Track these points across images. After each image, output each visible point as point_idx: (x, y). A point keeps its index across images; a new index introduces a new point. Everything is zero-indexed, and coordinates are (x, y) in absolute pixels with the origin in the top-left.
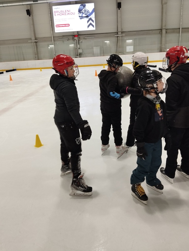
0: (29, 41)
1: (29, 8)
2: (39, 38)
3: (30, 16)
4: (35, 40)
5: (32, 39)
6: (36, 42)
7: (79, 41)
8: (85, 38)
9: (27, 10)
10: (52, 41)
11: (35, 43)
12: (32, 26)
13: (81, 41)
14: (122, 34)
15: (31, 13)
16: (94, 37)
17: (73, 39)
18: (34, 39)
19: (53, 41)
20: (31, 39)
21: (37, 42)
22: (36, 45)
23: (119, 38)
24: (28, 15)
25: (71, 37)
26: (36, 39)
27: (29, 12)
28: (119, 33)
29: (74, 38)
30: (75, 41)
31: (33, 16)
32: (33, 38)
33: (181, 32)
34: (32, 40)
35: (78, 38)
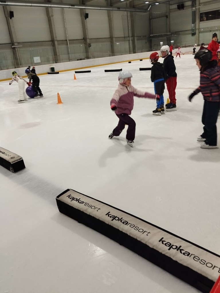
14: (18, 45)
23: (16, 49)
28: (15, 44)
33: (68, 44)
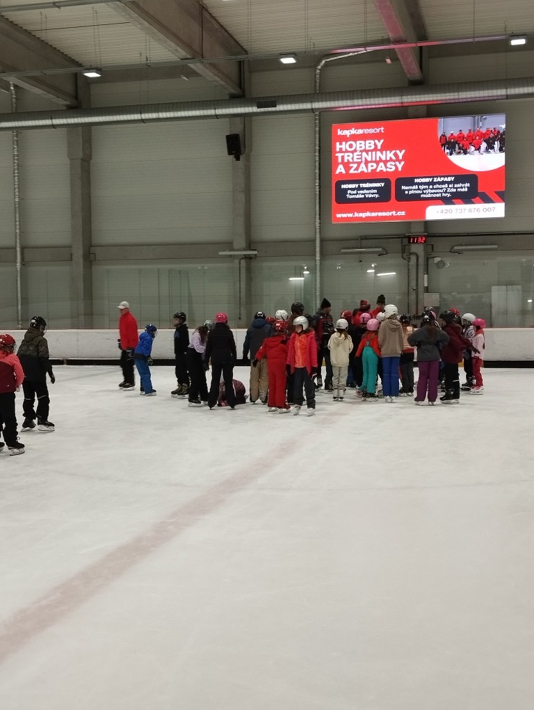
0: (221, 253)
1: (238, 130)
2: (261, 242)
3: (238, 158)
4: (244, 250)
5: (236, 246)
6: (248, 258)
7: (430, 261)
8: (455, 248)
9: (228, 137)
10: (315, 255)
11: (243, 262)
12: (241, 197)
13: (437, 260)
15: (242, 149)
16: (496, 246)
17: (403, 251)
18: (243, 244)
19: (318, 258)
20: (229, 245)
21: (251, 258)
22: (249, 270)
24: (232, 156)
25: (397, 245)
26: (250, 246)
27: (235, 145)
29: (409, 250)
30: (413, 258)
31: (248, 159)
32: (240, 242)
34: (233, 250)
35: (425, 250)
